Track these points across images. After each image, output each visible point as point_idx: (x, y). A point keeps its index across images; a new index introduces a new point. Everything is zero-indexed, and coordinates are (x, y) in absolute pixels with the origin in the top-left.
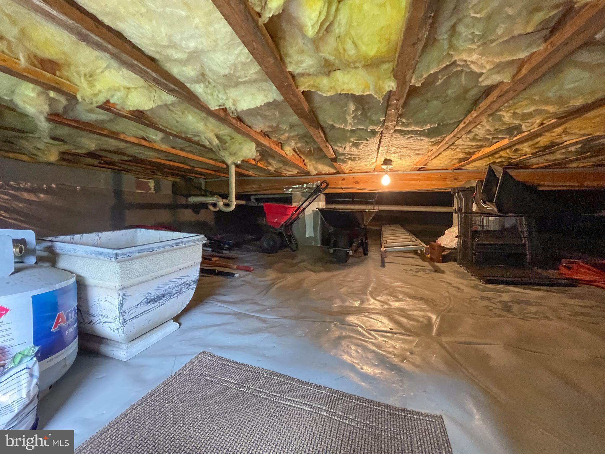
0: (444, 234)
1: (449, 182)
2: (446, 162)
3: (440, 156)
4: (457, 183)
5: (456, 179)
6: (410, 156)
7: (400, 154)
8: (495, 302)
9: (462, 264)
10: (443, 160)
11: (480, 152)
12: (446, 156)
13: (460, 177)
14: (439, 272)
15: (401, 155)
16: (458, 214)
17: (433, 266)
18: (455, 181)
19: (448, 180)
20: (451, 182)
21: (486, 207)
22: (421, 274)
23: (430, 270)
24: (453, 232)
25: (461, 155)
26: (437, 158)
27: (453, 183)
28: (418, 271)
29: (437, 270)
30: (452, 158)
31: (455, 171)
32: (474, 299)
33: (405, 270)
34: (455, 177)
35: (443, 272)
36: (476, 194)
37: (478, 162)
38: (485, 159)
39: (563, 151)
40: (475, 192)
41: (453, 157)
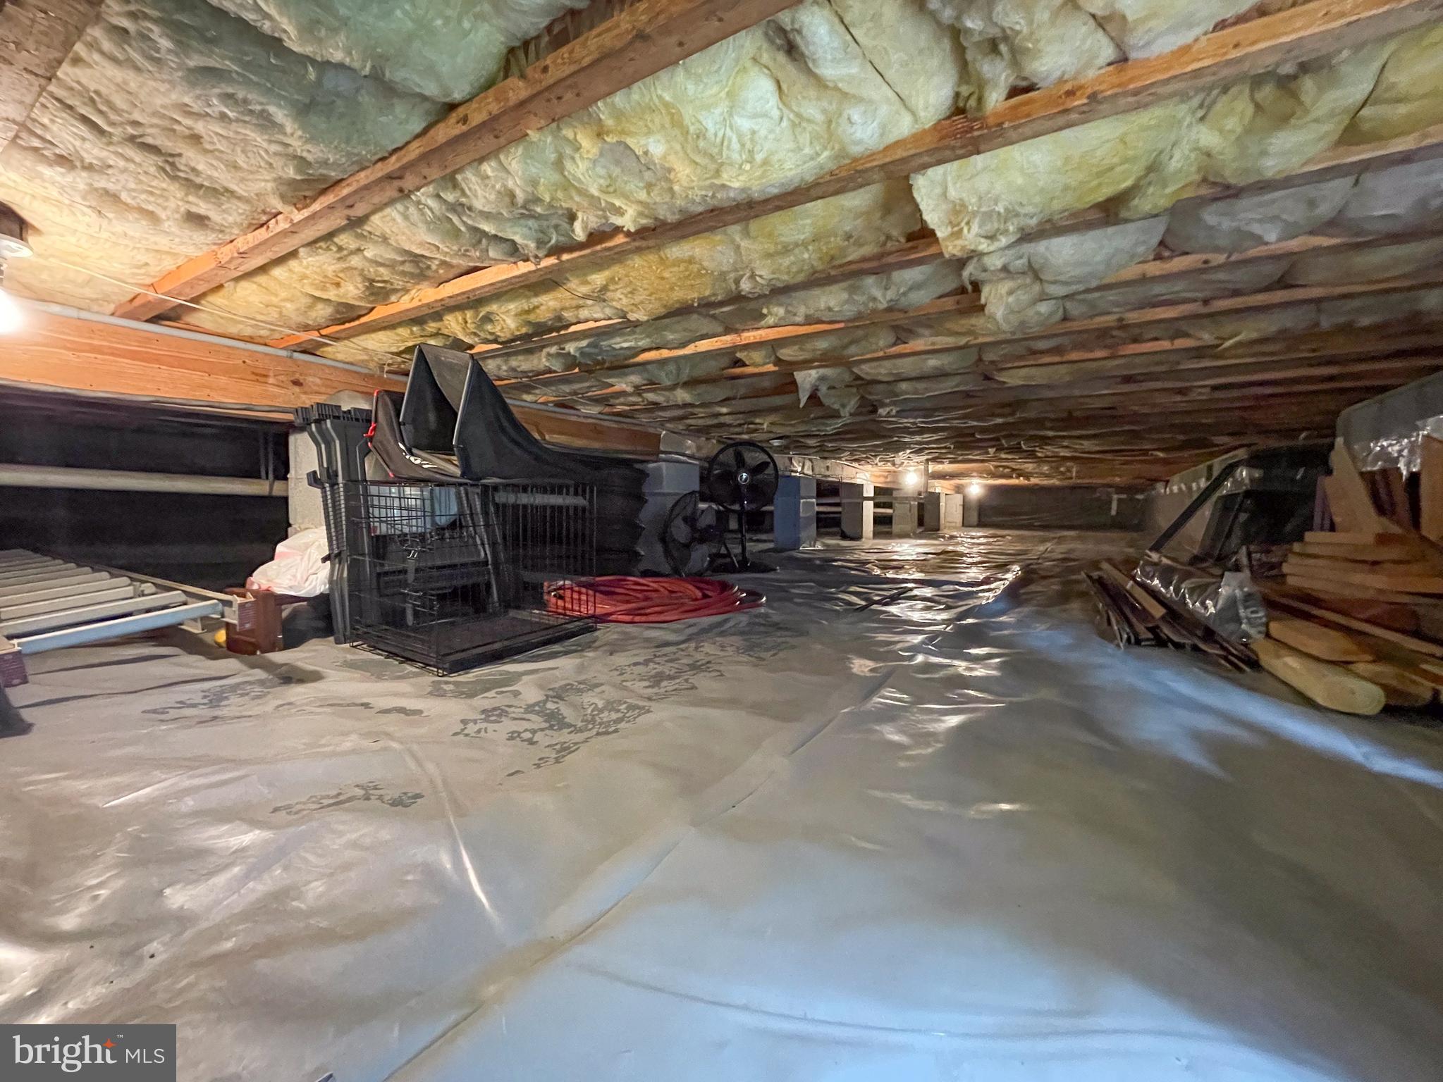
0: (272, 559)
1: (276, 390)
2: (288, 305)
3: (278, 272)
4: (304, 397)
5: (297, 383)
6: (152, 217)
7: (102, 183)
8: (521, 716)
9: (358, 637)
10: (283, 294)
11: (406, 298)
12: (304, 277)
13: (311, 379)
14: (301, 681)
15: (106, 192)
16: (323, 488)
17: (269, 667)
18: (297, 389)
19: (271, 380)
20: (282, 391)
21: (418, 462)
22: (233, 706)
23: (261, 683)
24: (307, 546)
25: (352, 291)
26: (262, 279)
27: (289, 392)
28: (216, 700)
29: (291, 677)
30: (318, 294)
31: (296, 355)
32: (472, 728)
33: (155, 711)
34: (297, 376)
35: (315, 677)
36: (374, 429)
37: (381, 335)
38: (401, 331)
39: (554, 350)
40: (373, 425)
41: (324, 289)
